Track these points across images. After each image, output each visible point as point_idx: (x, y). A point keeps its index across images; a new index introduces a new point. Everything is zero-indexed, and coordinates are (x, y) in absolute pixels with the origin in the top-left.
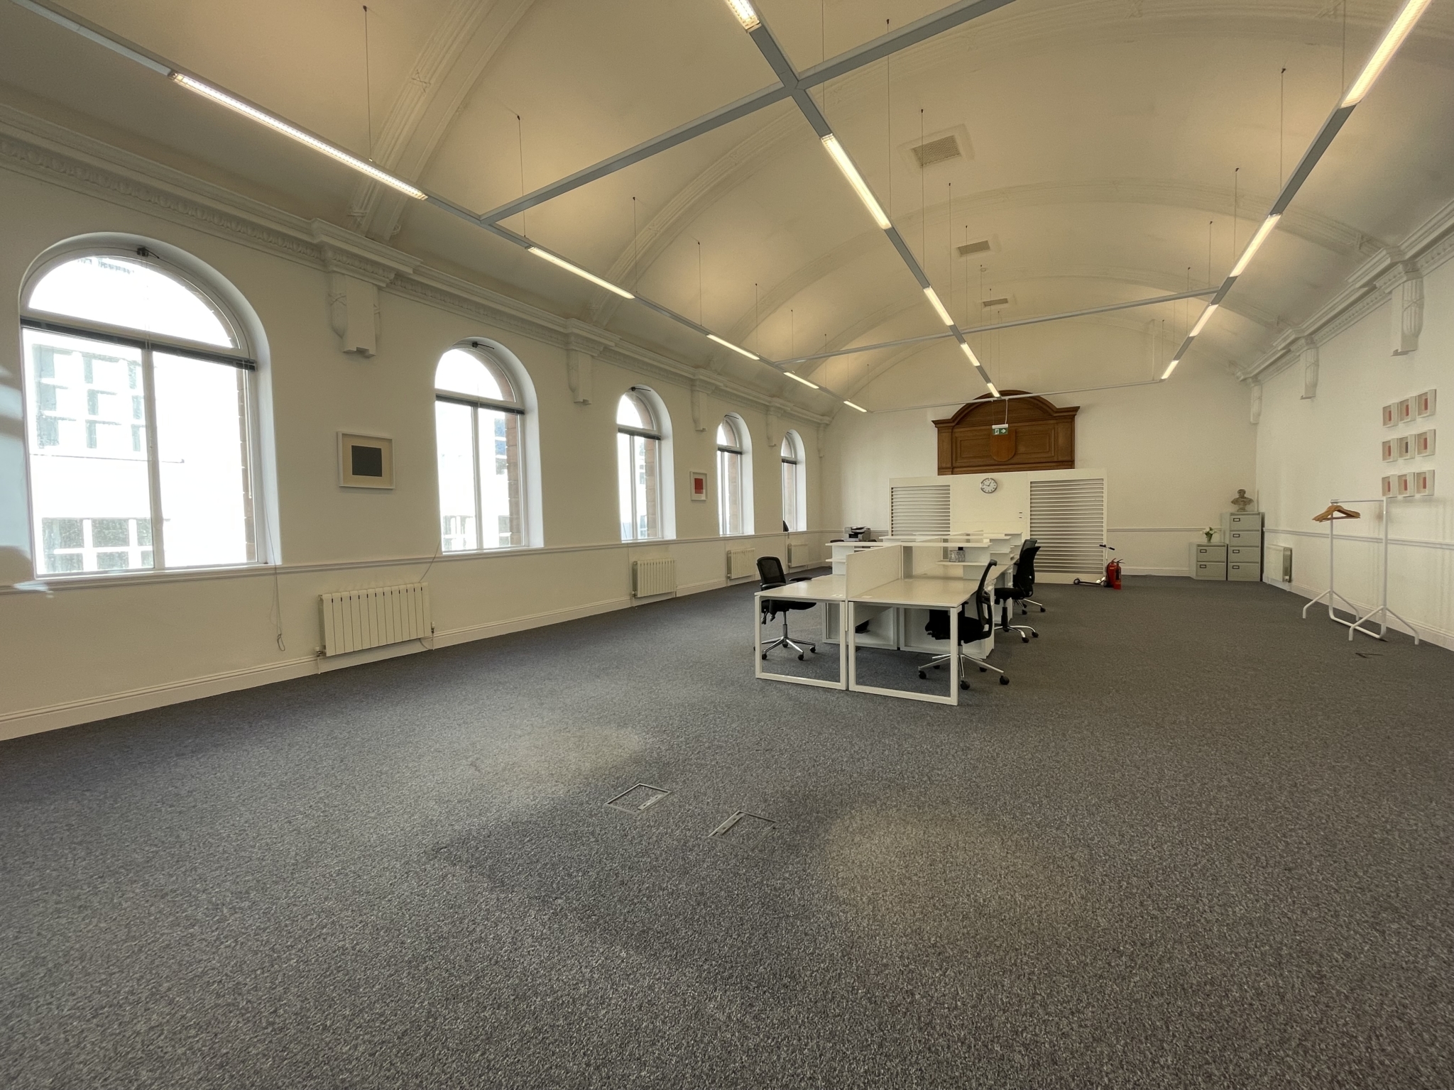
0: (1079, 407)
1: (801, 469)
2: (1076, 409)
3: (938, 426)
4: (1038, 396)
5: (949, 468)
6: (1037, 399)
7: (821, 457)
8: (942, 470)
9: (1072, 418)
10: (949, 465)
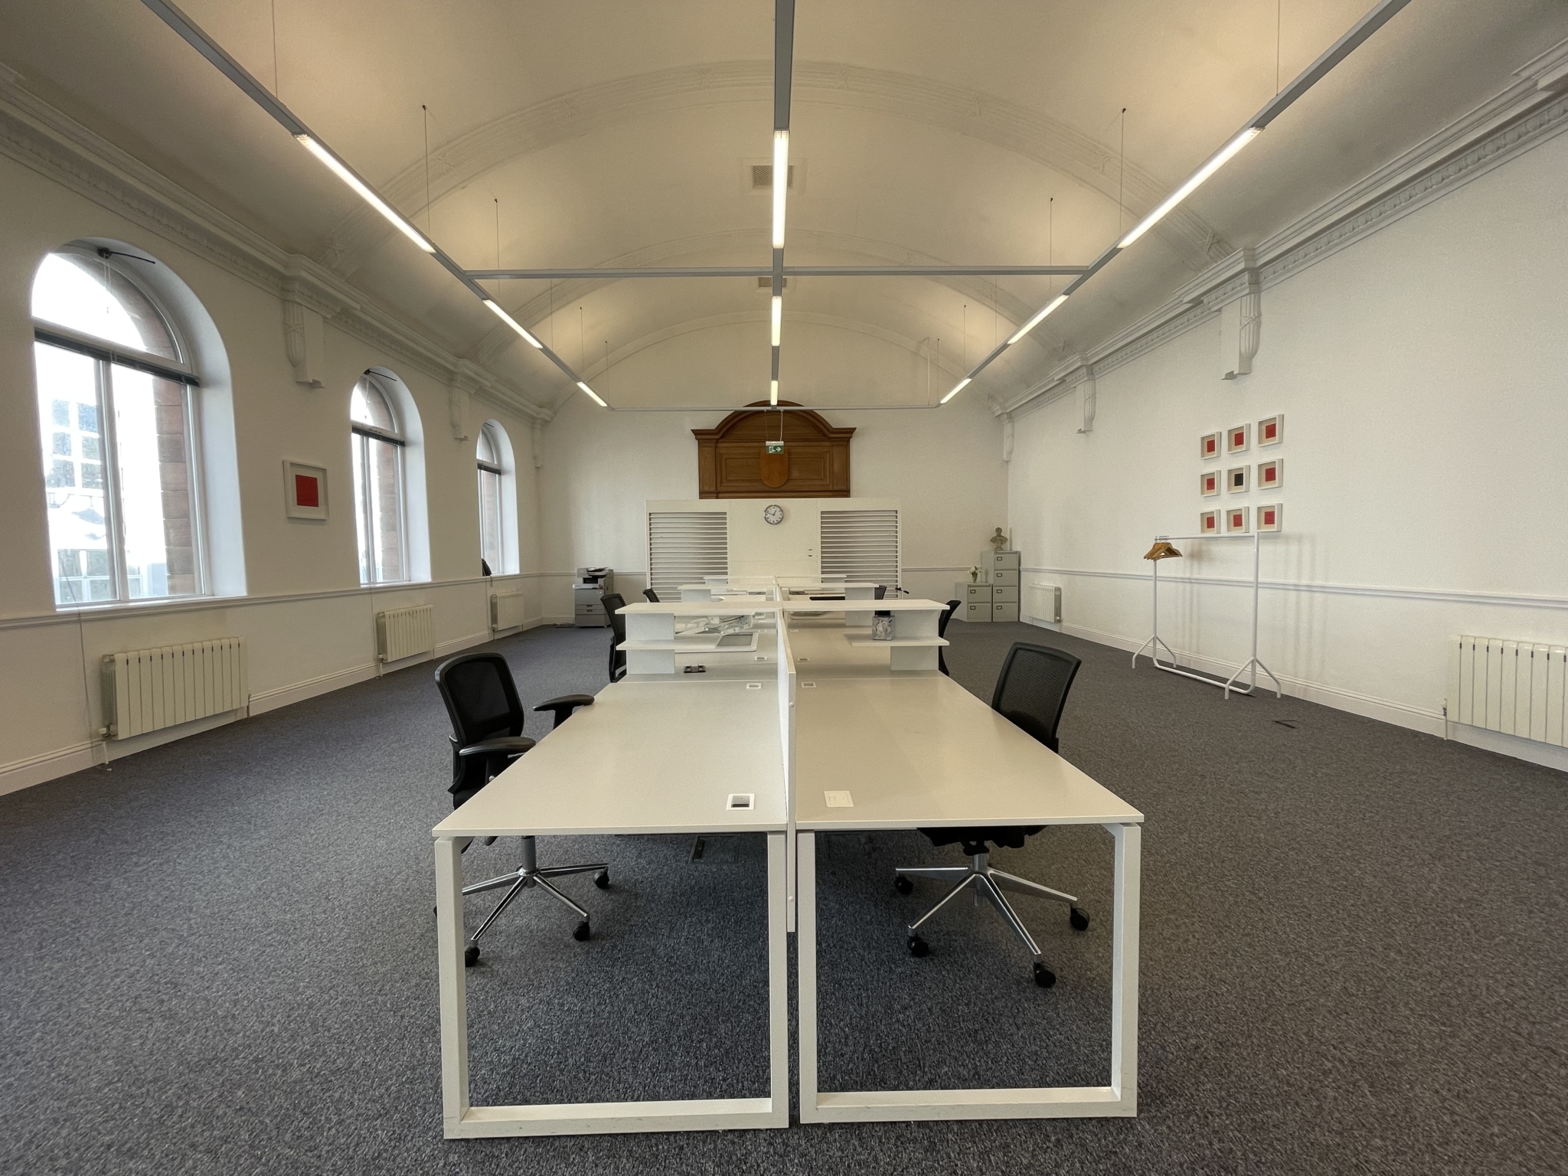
0: (855, 429)
1: (509, 484)
2: (851, 431)
3: (699, 437)
4: (812, 411)
5: (713, 493)
6: (811, 414)
7: (538, 468)
8: (704, 494)
9: (847, 441)
10: (713, 489)
